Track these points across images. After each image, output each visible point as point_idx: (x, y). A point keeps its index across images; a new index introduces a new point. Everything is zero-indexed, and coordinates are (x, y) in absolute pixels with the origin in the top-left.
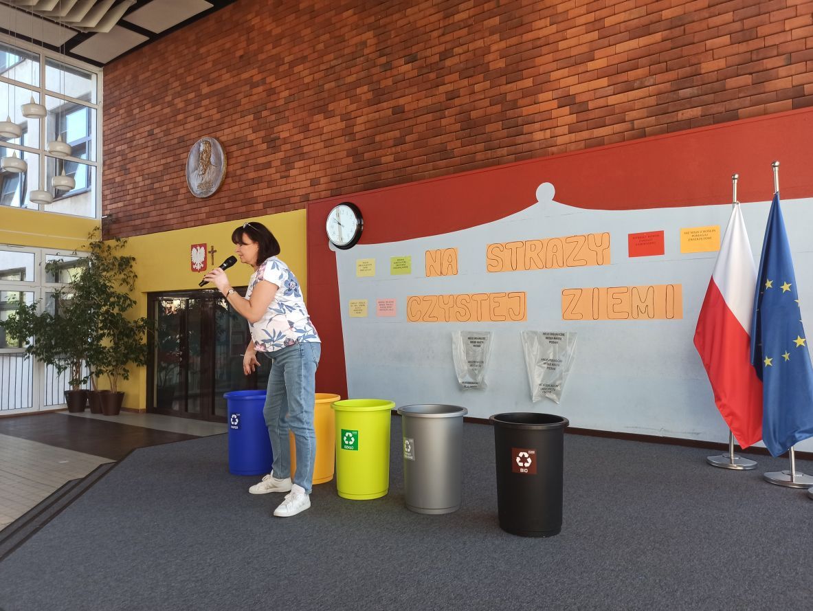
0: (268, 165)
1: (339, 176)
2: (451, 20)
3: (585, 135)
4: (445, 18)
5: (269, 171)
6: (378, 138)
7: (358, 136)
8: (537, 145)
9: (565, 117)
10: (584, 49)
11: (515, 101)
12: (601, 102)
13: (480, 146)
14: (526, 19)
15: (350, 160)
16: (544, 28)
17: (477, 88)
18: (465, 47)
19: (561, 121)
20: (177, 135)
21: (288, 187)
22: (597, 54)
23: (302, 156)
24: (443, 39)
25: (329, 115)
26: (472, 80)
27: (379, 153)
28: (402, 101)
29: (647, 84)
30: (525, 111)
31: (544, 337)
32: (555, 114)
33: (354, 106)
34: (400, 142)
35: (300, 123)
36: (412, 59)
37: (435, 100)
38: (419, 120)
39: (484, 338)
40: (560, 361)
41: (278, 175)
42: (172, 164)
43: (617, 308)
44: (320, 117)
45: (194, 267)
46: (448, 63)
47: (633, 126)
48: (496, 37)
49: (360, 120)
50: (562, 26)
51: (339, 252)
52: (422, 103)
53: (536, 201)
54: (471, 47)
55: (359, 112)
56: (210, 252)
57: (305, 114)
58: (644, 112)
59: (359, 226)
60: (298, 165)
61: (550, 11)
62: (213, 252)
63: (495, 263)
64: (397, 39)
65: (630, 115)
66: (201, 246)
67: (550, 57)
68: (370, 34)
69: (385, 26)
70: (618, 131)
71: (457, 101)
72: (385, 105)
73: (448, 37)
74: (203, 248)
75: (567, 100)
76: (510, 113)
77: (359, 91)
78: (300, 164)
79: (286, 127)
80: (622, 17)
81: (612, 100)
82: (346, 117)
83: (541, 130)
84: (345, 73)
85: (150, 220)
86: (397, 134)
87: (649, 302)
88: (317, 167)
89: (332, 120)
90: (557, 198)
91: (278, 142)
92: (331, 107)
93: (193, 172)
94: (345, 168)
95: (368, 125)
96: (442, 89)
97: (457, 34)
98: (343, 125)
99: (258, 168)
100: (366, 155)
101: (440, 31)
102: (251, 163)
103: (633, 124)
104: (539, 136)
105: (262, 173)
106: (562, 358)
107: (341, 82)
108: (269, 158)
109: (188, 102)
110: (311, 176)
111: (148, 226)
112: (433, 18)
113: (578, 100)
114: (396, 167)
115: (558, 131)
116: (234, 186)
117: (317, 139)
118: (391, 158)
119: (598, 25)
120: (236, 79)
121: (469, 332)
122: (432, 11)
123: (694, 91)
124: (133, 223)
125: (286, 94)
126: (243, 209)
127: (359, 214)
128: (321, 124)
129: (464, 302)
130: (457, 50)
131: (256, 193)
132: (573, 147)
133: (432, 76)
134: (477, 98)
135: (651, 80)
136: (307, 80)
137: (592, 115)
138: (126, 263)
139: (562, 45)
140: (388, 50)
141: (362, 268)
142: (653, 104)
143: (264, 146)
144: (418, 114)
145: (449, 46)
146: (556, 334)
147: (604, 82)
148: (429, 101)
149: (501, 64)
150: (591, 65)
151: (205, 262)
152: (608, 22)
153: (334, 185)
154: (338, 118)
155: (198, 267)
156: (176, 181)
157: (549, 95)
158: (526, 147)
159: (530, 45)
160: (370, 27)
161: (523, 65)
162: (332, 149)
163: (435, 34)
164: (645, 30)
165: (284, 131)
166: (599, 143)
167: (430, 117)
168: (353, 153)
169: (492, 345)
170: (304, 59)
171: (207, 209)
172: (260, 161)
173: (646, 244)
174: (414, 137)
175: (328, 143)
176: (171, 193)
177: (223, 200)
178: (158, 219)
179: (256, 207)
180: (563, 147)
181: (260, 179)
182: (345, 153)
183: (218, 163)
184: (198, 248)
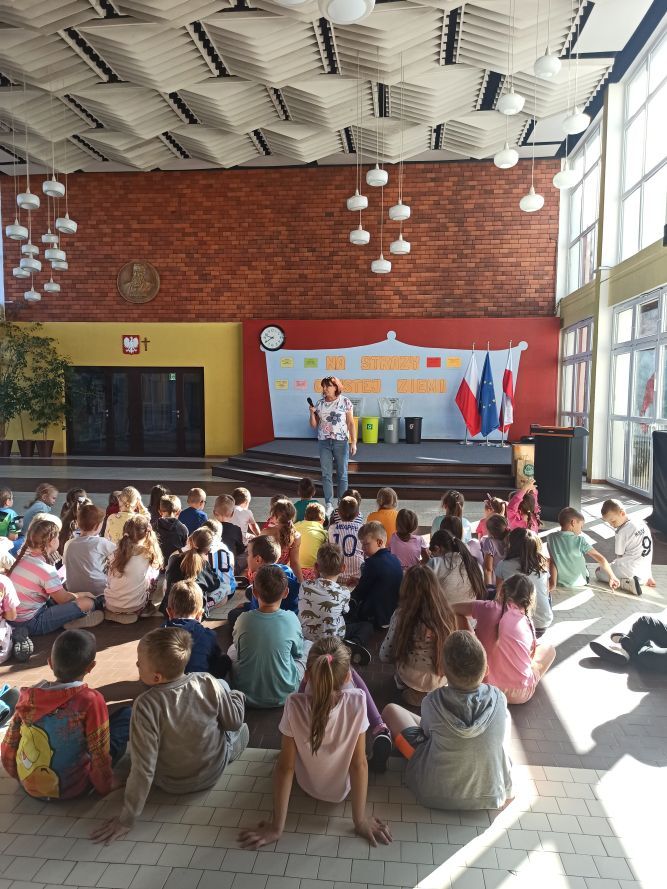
0: (201, 290)
1: (260, 306)
3: (405, 310)
5: (201, 294)
6: (288, 289)
7: (274, 285)
8: (382, 310)
9: (397, 299)
10: (406, 271)
12: (413, 297)
13: (354, 305)
15: (268, 298)
17: (351, 275)
19: (395, 302)
21: (218, 307)
23: (230, 289)
24: (333, 245)
25: (255, 268)
26: (349, 271)
27: (290, 298)
28: (306, 272)
29: (432, 293)
30: (378, 293)
31: (389, 400)
32: (392, 297)
33: (272, 267)
34: (304, 294)
35: (228, 269)
36: (312, 250)
37: (326, 276)
38: (318, 284)
39: (359, 401)
41: (209, 298)
42: (98, 273)
43: (421, 388)
44: (246, 268)
45: (127, 351)
46: (335, 258)
47: (427, 311)
48: (363, 253)
49: (276, 276)
51: (268, 352)
52: (320, 276)
53: (386, 338)
54: (349, 253)
55: (275, 272)
56: (143, 342)
57: (233, 264)
58: (431, 305)
59: (285, 338)
60: (225, 294)
62: (146, 341)
63: (365, 365)
64: (303, 236)
65: (425, 305)
68: (285, 228)
69: (294, 226)
70: (420, 311)
71: (340, 280)
72: (294, 271)
73: (336, 245)
74: (136, 339)
75: (398, 292)
76: (370, 292)
77: (275, 259)
78: (229, 294)
79: (216, 268)
80: (423, 261)
81: (418, 297)
82: (265, 272)
83: (385, 304)
84: (264, 246)
86: (302, 289)
88: (243, 298)
89: (256, 272)
90: (397, 339)
91: (208, 277)
92: (254, 264)
94: (264, 303)
95: (282, 280)
96: (331, 271)
97: (341, 245)
98: (263, 277)
99: (189, 290)
100: (280, 298)
101: (331, 240)
102: (183, 286)
103: (427, 309)
104: (384, 306)
105: (193, 294)
106: (397, 409)
107: (262, 251)
108: (201, 286)
109: (115, 230)
110: (236, 303)
111: (70, 315)
112: (325, 232)
113: (404, 293)
114: (300, 308)
115: (393, 306)
116: (168, 299)
117: (242, 281)
118: (297, 302)
122: (326, 227)
123: (450, 300)
125: (216, 247)
126: (177, 316)
127: (283, 331)
128: (246, 272)
129: (348, 383)
130: (341, 253)
131: (189, 307)
132: (400, 315)
133: (325, 262)
134: (351, 280)
136: (234, 243)
137: (408, 302)
140: (296, 241)
141: (284, 362)
142: (435, 303)
143: (197, 277)
144: (315, 281)
145: (336, 250)
146: (395, 399)
147: (415, 288)
148: (322, 276)
150: (409, 279)
151: (138, 348)
154: (259, 272)
155: (131, 351)
158: (379, 310)
160: (283, 224)
162: (254, 289)
163: (327, 241)
164: (429, 270)
165: (214, 271)
166: (412, 315)
167: (324, 284)
168: (271, 295)
170: (231, 229)
171: (139, 311)
172: (192, 286)
173: (434, 362)
174: (313, 293)
175: (252, 285)
176: (98, 294)
177: (156, 307)
178: (82, 312)
179: (189, 316)
180: (396, 314)
181: (193, 298)
182: (264, 294)
183: (153, 280)
184: (132, 338)
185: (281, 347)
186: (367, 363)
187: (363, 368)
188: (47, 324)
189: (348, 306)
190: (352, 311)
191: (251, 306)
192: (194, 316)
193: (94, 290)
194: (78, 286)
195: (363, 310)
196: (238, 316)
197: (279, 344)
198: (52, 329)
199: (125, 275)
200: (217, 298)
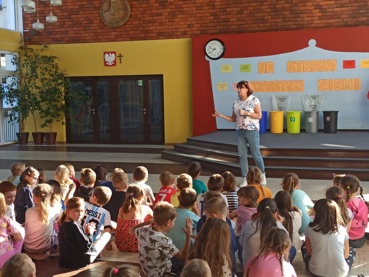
0: (160, 14)
3: (325, 21)
5: (160, 17)
6: (228, 10)
7: (216, 7)
8: (305, 23)
9: (317, 13)
11: (296, 4)
12: (332, 10)
13: (281, 20)
15: (212, 18)
19: (316, 15)
21: (173, 27)
23: (182, 12)
27: (229, 16)
30: (301, 8)
31: (310, 97)
32: (313, 11)
34: (240, 13)
39: (285, 98)
40: (317, 106)
41: (167, 20)
43: (338, 86)
45: (107, 64)
47: (343, 20)
51: (211, 61)
53: (309, 46)
56: (118, 56)
58: (347, 16)
59: (224, 49)
60: (179, 16)
62: (120, 56)
63: (290, 69)
65: (342, 16)
66: (112, 53)
70: (338, 21)
74: (113, 54)
75: (319, 7)
76: (294, 8)
78: (182, 16)
81: (336, 10)
83: (307, 17)
86: (239, 9)
87: (350, 84)
88: (192, 19)
90: (317, 46)
91: (166, 4)
93: (106, 12)
94: (209, 21)
95: (222, 3)
99: (152, 15)
100: (221, 17)
102: (147, 12)
104: (306, 19)
105: (155, 18)
108: (160, 11)
111: (68, 39)
113: (323, 7)
114: (237, 24)
115: (315, 18)
116: (136, 22)
117: (192, 5)
118: (235, 20)
121: (279, 96)
123: (365, 11)
126: (143, 35)
127: (223, 44)
129: (276, 84)
131: (151, 28)
132: (320, 25)
135: (350, 5)
137: (328, 14)
141: (224, 69)
142: (351, 14)
146: (316, 96)
147: (333, 2)
151: (115, 62)
153: (202, 29)
155: (110, 64)
157: (310, 4)
158: (301, 23)
162: (201, 11)
168: (215, 15)
169: (289, 101)
171: (116, 33)
172: (154, 11)
173: (349, 64)
174: (248, 12)
175: (199, 8)
176: (86, 22)
177: (127, 29)
178: (75, 35)
179: (152, 35)
180: (317, 25)
181: (155, 21)
182: (209, 14)
183: (125, 9)
184: (110, 54)
185: (222, 56)
186: (291, 67)
187: (288, 71)
188: (52, 46)
189: (277, 20)
190: (280, 24)
191: (199, 25)
192: (155, 35)
193: (83, 19)
194: (73, 16)
195: (289, 23)
196: (188, 33)
197: (220, 54)
198: (55, 49)
199: (105, 6)
200: (173, 20)
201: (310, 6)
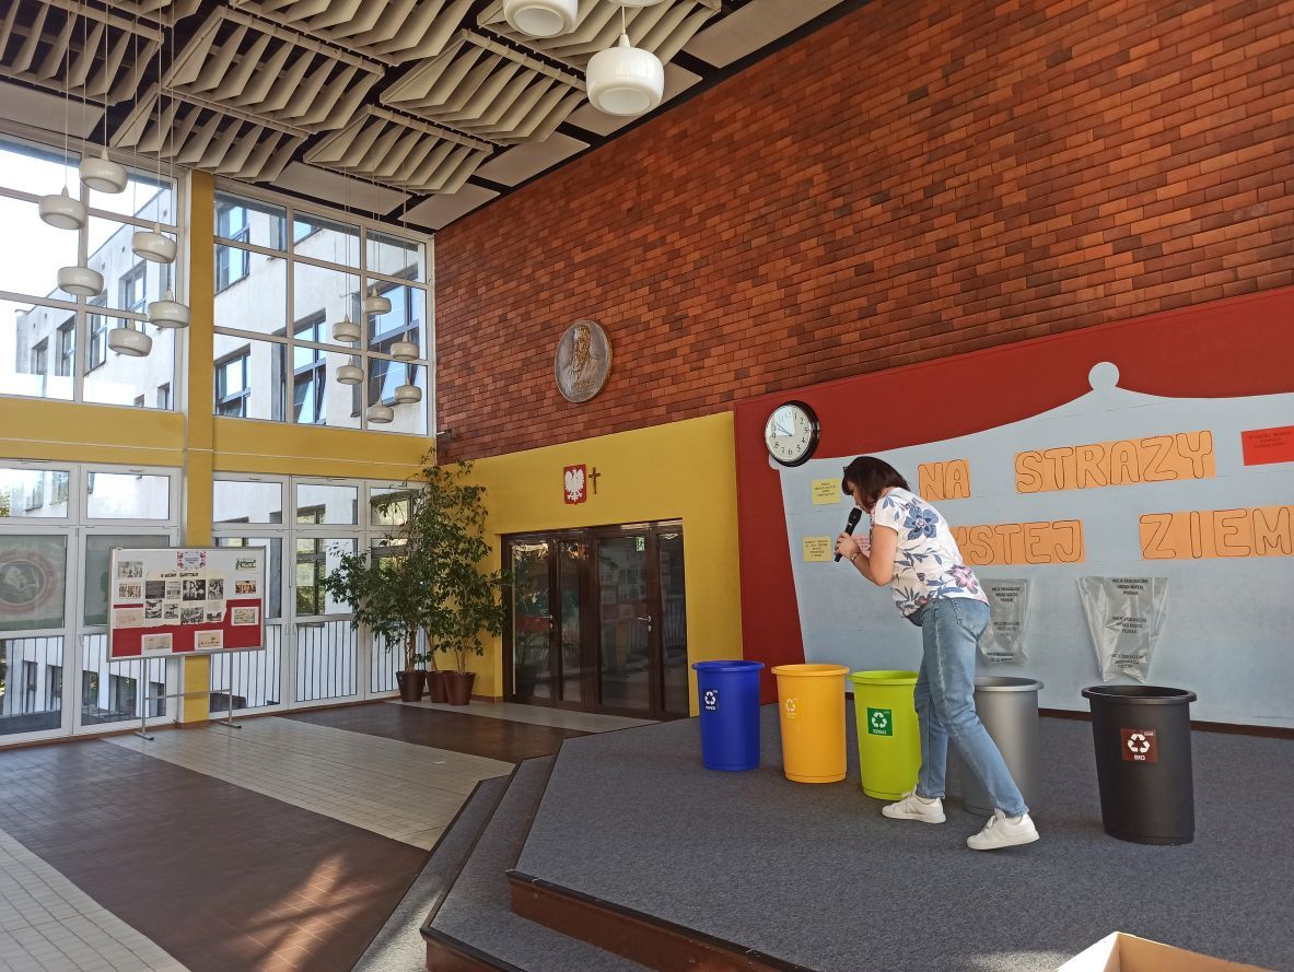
0: (672, 354)
1: (778, 364)
2: (940, 142)
3: (1161, 290)
4: (929, 140)
5: (673, 362)
6: (834, 310)
7: (804, 308)
8: (1084, 308)
9: (1128, 265)
11: (1046, 248)
12: (1183, 243)
13: (995, 313)
14: (1055, 135)
15: (794, 341)
16: (1085, 145)
17: (984, 232)
18: (963, 178)
19: (1120, 273)
20: (541, 320)
21: (701, 383)
22: (1171, 176)
23: (721, 339)
25: (758, 281)
26: (976, 222)
27: (837, 329)
28: (869, 257)
29: (1254, 214)
30: (1062, 261)
31: (1114, 585)
32: (1109, 262)
33: (797, 267)
34: (869, 312)
35: (717, 294)
36: (883, 198)
37: (921, 251)
38: (897, 281)
39: (1018, 589)
40: (1145, 620)
41: (687, 367)
42: (534, 359)
43: (1230, 540)
44: (748, 283)
45: (569, 497)
47: (1237, 276)
48: (1011, 161)
49: (805, 286)
50: (1112, 140)
51: (784, 471)
52: (900, 258)
53: (1090, 389)
54: (973, 176)
55: (804, 275)
56: (590, 476)
57: (724, 282)
58: (1252, 255)
59: (815, 432)
60: (714, 351)
61: (1094, 121)
62: (595, 475)
63: (1028, 479)
64: (859, 173)
65: (1229, 260)
66: (578, 468)
67: (1097, 184)
68: (818, 168)
69: (839, 156)
70: (1212, 283)
71: (954, 252)
72: (843, 263)
74: (581, 471)
75: (1128, 243)
76: (1038, 265)
77: (803, 245)
78: (720, 350)
79: (697, 300)
80: (1208, 122)
81: (1199, 240)
82: (785, 283)
83: (1089, 287)
84: (781, 223)
85: (504, 435)
86: (863, 302)
87: (1283, 530)
88: (745, 353)
89: (766, 288)
90: (1123, 383)
91: (685, 323)
92: (762, 270)
93: (565, 368)
94: (786, 353)
95: (819, 292)
96: (929, 236)
98: (781, 293)
99: (656, 359)
100: (818, 334)
101: (925, 158)
102: (647, 352)
103: (1236, 272)
104: (1087, 294)
105: (664, 365)
106: (1145, 615)
107: (776, 236)
108: (674, 344)
109: (554, 275)
110: (735, 366)
111: (502, 443)
112: (911, 142)
113: (1145, 241)
114: (863, 348)
115: (1116, 286)
116: (624, 384)
117: (744, 314)
118: (855, 336)
119: (1169, 136)
120: (623, 241)
121: (994, 581)
122: (911, 131)
124: (479, 440)
125: (696, 256)
126: (638, 415)
127: (812, 416)
128: (749, 294)
129: (982, 537)
130: (951, 182)
131: (655, 393)
132: (1142, 309)
133: (915, 219)
134: (986, 245)
135: (1261, 209)
136: (725, 236)
137: (1168, 262)
138: (471, 495)
139: (1114, 166)
140: (845, 189)
141: (820, 492)
142: (1266, 243)
143: (666, 328)
144: (896, 273)
145: (938, 177)
146: (1136, 581)
147: (1185, 214)
148: (911, 254)
149: (1021, 197)
150: (1162, 193)
151: (583, 491)
152: (1185, 131)
153: (770, 377)
154: (774, 285)
155: (575, 498)
156: (539, 381)
157: (1099, 237)
158: (1067, 311)
159: (1064, 170)
160: (817, 159)
161: (1053, 198)
162: (764, 328)
163: (916, 162)
164: (1247, 139)
165: (693, 307)
166: (1186, 302)
167: (913, 276)
168: (798, 332)
169: (1032, 599)
170: (721, 208)
171: (585, 418)
172: (660, 348)
173: (1270, 445)
175: (760, 319)
176: (534, 398)
177: (606, 405)
178: (516, 433)
179: (656, 411)
180: (1126, 309)
181: (661, 374)
182: (785, 333)
183: (600, 352)
184: (574, 471)
186: (1031, 472)
187: (1021, 488)
189: (982, 317)
190: (992, 328)
191: (761, 369)
193: (529, 392)
195: (1025, 320)
196: (736, 394)
198: (483, 470)
200: (700, 364)
201: (1095, 244)
